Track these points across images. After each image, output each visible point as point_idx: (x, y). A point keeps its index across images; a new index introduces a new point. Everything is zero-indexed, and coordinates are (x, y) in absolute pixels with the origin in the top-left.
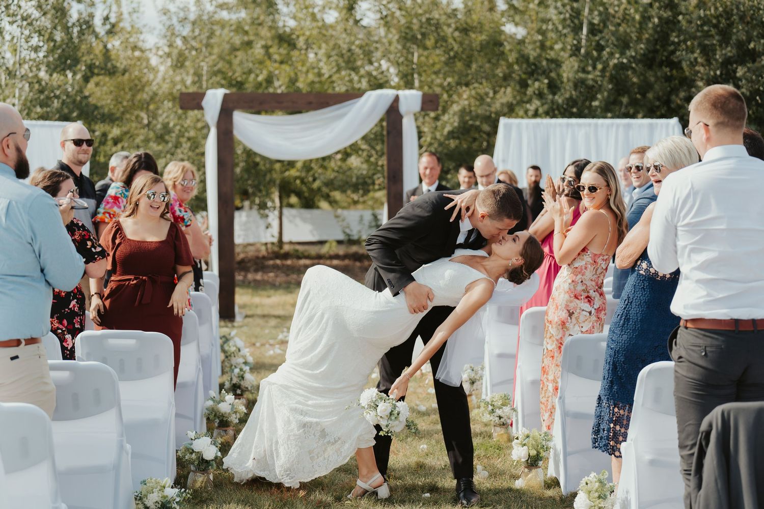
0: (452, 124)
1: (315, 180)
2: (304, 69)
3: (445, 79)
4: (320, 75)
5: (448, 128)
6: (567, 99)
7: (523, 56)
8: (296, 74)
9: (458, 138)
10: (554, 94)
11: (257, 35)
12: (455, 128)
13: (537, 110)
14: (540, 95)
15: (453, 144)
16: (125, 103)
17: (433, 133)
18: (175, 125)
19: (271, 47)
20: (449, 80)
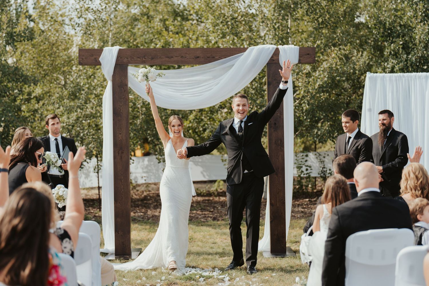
0: (322, 79)
1: (205, 130)
2: (194, 37)
3: (315, 42)
4: (208, 42)
5: (319, 82)
6: (420, 58)
7: (380, 22)
8: (188, 41)
9: (327, 91)
10: (408, 54)
11: (156, 10)
12: (326, 82)
13: (393, 68)
14: (396, 55)
15: (324, 96)
16: (45, 68)
17: (305, 87)
18: (85, 84)
19: (167, 20)
20: (318, 42)
